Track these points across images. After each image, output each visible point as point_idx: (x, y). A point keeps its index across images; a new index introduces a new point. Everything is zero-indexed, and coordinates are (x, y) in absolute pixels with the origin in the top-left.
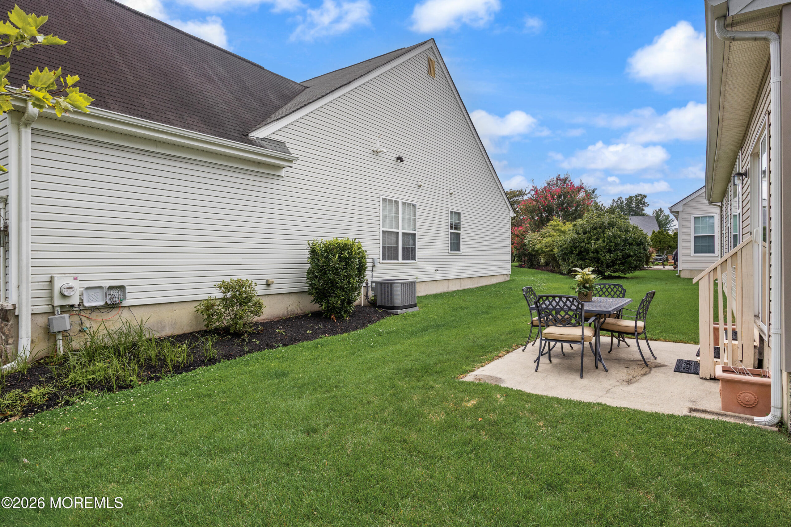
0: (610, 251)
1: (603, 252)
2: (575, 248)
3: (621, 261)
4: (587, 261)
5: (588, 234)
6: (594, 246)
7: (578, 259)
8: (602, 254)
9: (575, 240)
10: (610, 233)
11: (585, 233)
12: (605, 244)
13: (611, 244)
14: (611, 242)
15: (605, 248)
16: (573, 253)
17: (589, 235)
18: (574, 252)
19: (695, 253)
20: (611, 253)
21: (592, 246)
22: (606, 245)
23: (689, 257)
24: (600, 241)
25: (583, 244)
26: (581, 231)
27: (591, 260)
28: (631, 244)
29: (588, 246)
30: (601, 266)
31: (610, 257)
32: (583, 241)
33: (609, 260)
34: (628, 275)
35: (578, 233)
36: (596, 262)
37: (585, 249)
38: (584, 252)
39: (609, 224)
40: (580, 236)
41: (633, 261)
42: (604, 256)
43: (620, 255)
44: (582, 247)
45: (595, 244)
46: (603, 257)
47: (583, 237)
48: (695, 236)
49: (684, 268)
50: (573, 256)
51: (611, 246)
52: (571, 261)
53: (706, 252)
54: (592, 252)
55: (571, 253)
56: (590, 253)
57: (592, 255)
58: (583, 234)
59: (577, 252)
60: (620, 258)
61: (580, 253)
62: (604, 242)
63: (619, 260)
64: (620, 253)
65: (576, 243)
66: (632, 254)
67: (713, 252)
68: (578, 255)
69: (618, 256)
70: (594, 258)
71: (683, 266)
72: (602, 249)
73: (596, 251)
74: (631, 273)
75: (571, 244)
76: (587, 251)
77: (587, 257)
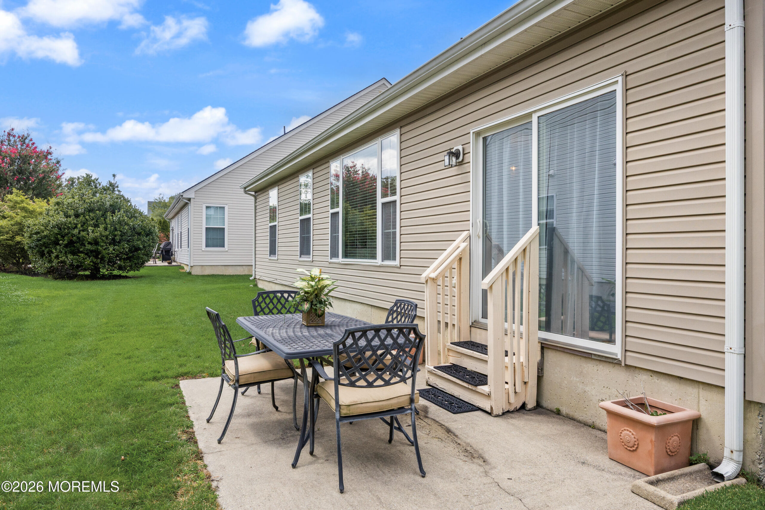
0: (114, 242)
1: (105, 243)
2: (63, 237)
3: (126, 255)
4: (80, 254)
5: (81, 217)
6: (92, 235)
7: (66, 253)
8: (103, 246)
9: (62, 224)
10: (114, 218)
11: (77, 216)
12: (107, 233)
13: (116, 233)
14: (116, 229)
15: (107, 238)
16: (58, 244)
17: (84, 219)
18: (61, 242)
19: (206, 246)
20: (115, 245)
21: (88, 234)
22: (109, 234)
23: (201, 251)
24: (101, 228)
25: (76, 231)
26: (71, 212)
27: (86, 254)
28: (139, 234)
29: (82, 233)
30: (101, 263)
31: (114, 250)
32: (76, 227)
33: (112, 254)
34: (131, 273)
35: (67, 216)
36: (94, 256)
37: (78, 238)
38: (76, 243)
39: (111, 205)
40: (69, 219)
41: (142, 256)
42: (106, 248)
43: (127, 247)
44: (73, 235)
45: (93, 232)
46: (104, 249)
47: (75, 221)
48: (206, 228)
49: (195, 264)
50: (58, 247)
51: (115, 236)
52: (53, 256)
53: (217, 246)
54: (89, 243)
55: (56, 243)
56: (86, 244)
57: (89, 247)
58: (74, 217)
59: (66, 242)
60: (126, 252)
61: (71, 243)
62: (106, 229)
63: (125, 254)
64: (126, 245)
65: (64, 229)
66: (141, 246)
67: (224, 247)
68: (66, 246)
69: (124, 249)
70: (92, 251)
71: (195, 261)
72: (104, 238)
73: (95, 242)
74: (137, 270)
75: (56, 231)
76: (81, 241)
77: (81, 250)
